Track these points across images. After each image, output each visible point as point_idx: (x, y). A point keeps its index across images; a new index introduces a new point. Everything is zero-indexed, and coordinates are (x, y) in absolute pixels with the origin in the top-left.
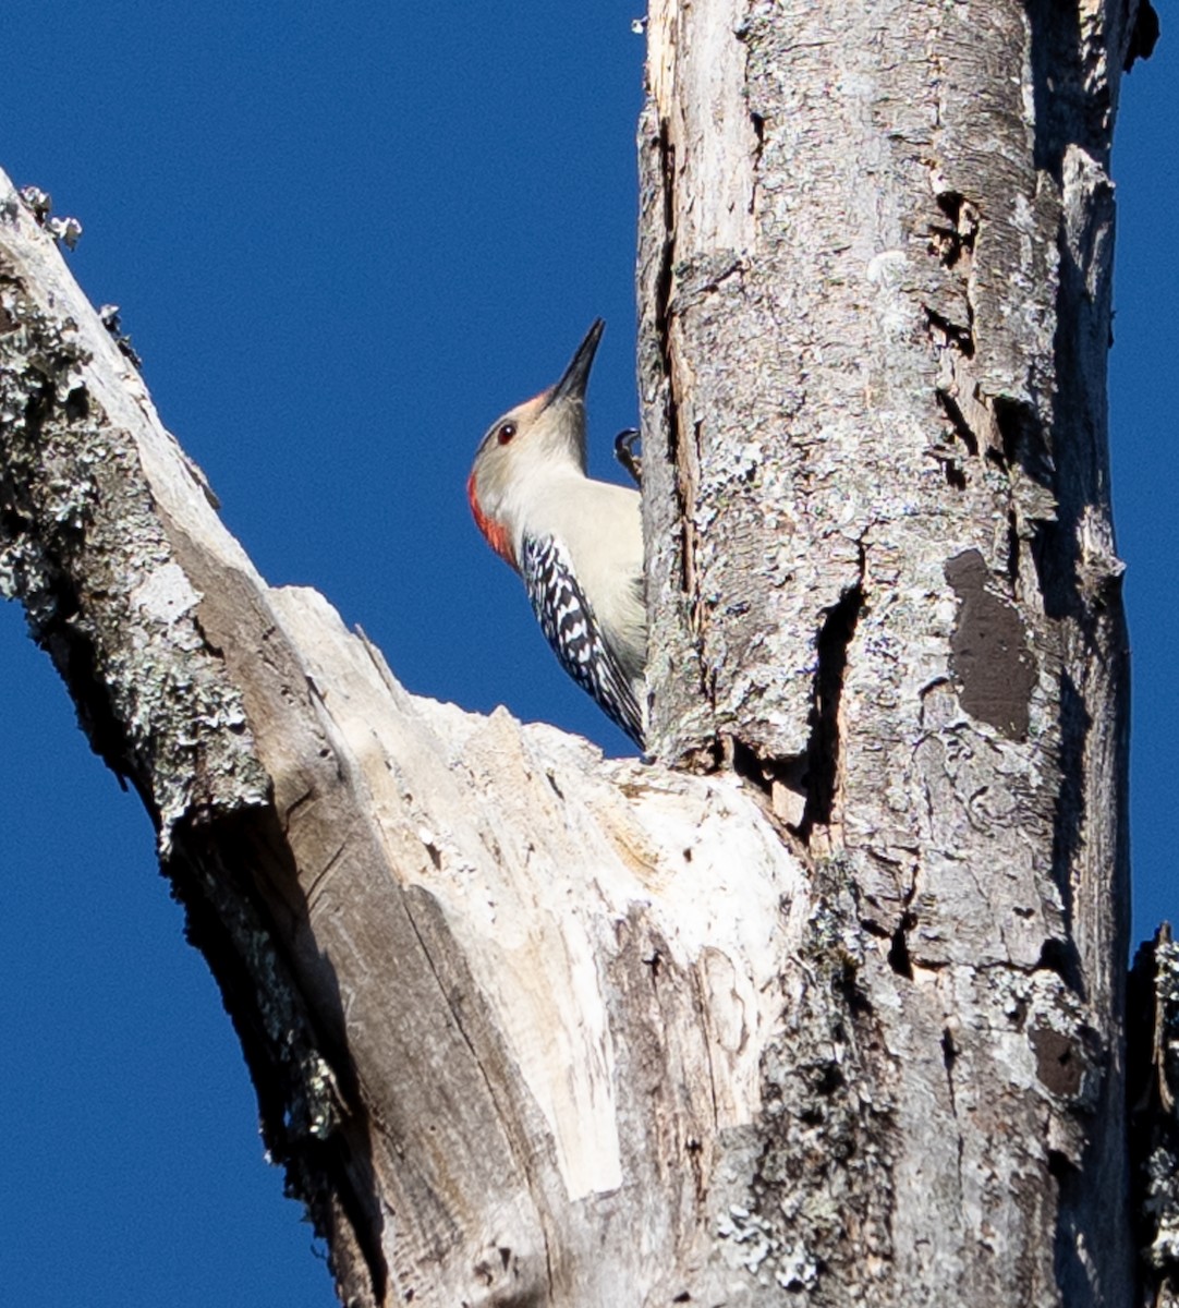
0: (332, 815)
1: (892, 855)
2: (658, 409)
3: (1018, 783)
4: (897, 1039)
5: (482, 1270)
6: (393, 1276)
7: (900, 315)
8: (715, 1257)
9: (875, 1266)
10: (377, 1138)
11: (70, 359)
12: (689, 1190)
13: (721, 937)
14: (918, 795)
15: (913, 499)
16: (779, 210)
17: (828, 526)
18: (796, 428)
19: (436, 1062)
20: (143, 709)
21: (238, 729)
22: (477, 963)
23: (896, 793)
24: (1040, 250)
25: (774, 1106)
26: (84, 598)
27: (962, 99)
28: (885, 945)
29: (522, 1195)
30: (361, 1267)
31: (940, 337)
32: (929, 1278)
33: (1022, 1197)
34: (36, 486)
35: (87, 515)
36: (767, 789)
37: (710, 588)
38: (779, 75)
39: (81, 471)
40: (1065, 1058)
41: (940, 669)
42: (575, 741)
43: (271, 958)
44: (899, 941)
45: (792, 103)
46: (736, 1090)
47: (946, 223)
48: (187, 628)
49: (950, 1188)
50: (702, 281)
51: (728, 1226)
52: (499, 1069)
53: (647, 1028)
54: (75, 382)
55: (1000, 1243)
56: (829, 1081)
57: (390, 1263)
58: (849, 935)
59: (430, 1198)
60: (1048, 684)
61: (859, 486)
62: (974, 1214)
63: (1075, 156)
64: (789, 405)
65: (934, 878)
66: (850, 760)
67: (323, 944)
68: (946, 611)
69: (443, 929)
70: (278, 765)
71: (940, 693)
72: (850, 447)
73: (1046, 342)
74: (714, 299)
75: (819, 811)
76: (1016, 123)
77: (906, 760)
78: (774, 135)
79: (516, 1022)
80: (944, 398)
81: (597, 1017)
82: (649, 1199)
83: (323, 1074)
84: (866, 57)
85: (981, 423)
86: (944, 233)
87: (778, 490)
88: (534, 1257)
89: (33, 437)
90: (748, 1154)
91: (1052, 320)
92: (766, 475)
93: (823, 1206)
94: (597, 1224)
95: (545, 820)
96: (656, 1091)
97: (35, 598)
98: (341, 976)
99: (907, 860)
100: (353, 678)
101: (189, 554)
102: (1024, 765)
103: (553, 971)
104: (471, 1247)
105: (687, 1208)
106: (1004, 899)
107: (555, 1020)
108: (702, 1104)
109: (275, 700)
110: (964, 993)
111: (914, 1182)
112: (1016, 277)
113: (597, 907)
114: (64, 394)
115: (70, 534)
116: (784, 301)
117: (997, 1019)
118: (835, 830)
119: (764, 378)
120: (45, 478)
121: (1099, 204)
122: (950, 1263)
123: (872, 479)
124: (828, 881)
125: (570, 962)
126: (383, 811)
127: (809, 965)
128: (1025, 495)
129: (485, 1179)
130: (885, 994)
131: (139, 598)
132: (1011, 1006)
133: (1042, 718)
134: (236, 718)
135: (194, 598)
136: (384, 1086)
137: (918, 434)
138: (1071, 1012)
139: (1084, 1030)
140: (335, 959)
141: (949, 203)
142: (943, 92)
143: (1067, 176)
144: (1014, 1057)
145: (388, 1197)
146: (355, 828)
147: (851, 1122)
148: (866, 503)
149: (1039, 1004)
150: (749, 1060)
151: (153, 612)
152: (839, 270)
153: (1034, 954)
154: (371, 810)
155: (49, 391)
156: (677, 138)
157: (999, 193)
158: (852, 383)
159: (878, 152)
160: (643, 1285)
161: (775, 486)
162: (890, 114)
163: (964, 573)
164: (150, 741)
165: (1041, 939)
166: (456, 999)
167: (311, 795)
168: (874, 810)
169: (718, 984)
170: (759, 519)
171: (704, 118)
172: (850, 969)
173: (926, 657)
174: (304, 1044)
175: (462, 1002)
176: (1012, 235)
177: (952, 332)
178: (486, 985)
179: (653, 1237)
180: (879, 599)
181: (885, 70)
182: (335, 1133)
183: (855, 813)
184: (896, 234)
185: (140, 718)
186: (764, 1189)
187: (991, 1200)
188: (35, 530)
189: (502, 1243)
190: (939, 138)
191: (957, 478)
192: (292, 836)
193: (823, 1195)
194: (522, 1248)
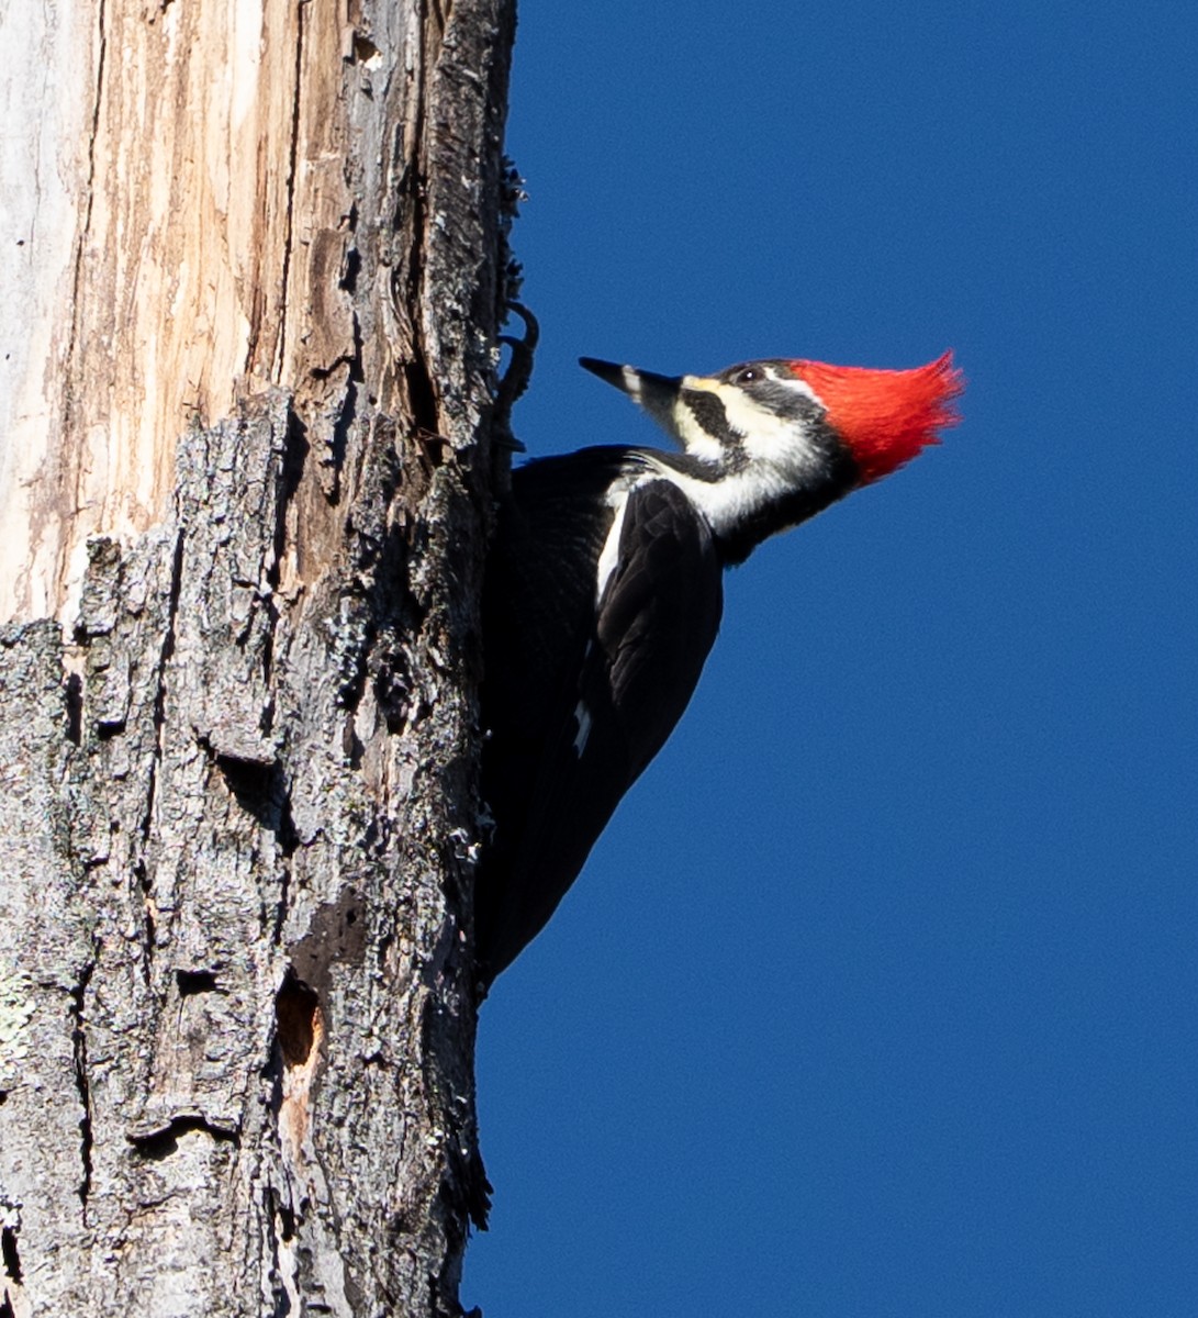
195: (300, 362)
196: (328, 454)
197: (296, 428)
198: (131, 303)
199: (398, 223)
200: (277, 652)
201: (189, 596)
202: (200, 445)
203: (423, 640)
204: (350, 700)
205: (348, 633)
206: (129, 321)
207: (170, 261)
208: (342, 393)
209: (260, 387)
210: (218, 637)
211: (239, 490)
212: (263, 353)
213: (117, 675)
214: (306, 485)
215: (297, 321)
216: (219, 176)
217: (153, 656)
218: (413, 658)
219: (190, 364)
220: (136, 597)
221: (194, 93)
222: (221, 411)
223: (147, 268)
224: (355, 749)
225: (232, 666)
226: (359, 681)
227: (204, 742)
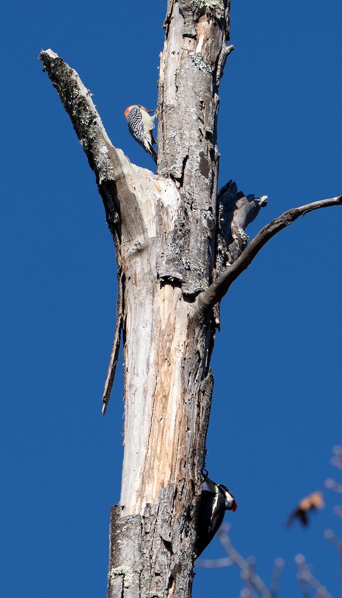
0: (122, 182)
1: (191, 193)
2: (161, 125)
3: (206, 184)
4: (191, 219)
5: (136, 245)
6: (122, 242)
7: (195, 117)
8: (167, 248)
9: (187, 251)
10: (123, 224)
11: (95, 117)
12: (164, 238)
13: (170, 203)
14: (194, 185)
15: (195, 143)
16: (180, 100)
17: (184, 146)
18: (180, 131)
19: (132, 216)
20: (99, 164)
21: (112, 169)
22: (139, 204)
23: (191, 184)
24: (213, 109)
25: (176, 228)
26: (93, 148)
27: (204, 88)
28: (190, 206)
29: (142, 236)
30: (118, 240)
31: (200, 121)
32: (193, 253)
33: (205, 242)
34: (88, 133)
35: (95, 138)
36: (175, 181)
37: (168, 151)
38: (180, 81)
39: (95, 132)
40: (211, 223)
41: (198, 168)
42: (151, 172)
43: (111, 199)
44: (191, 205)
45: (182, 85)
46: (171, 225)
47: (201, 105)
48: (106, 155)
49: (196, 241)
50: (169, 108)
51: (169, 244)
52: (141, 218)
53: (160, 215)
54: (95, 120)
55: (202, 249)
56: (183, 225)
57: (122, 241)
58: (186, 204)
59: (129, 233)
60: (211, 170)
61: (189, 141)
62: (199, 245)
63: (216, 95)
64: (180, 128)
65: (195, 197)
66: (186, 179)
67: (119, 198)
68: (199, 159)
69: (135, 199)
70: (116, 174)
71: (197, 171)
72: (188, 135)
73: (213, 123)
74: (170, 111)
75: (181, 185)
76: (210, 91)
77: (193, 180)
78: (179, 89)
79: (144, 213)
80: (200, 129)
81: (154, 213)
82: (159, 239)
83: (117, 215)
84: (192, 80)
85: (204, 133)
86: (201, 106)
87: (178, 140)
88: (143, 244)
89: (88, 126)
90: (172, 235)
91: (214, 120)
92: (176, 137)
93: (181, 242)
94: (152, 241)
95: (148, 184)
96: (161, 224)
97: (86, 147)
98: (121, 203)
99: (193, 194)
100: (126, 162)
101: (107, 144)
102: (208, 182)
103: (149, 206)
104: (134, 241)
105: (164, 241)
106: (204, 200)
107: (149, 213)
108: (167, 227)
109: (116, 165)
110: (199, 213)
111: (192, 240)
112: (210, 114)
113: (155, 198)
114: (94, 122)
115: (92, 140)
116: (180, 113)
117: (203, 217)
118: (183, 188)
119: (177, 124)
120: (90, 132)
121: (218, 102)
122: (196, 251)
123: (190, 140)
124: (183, 196)
125: (151, 205)
126: (129, 182)
127: (181, 209)
128: (210, 145)
129: (137, 233)
130: (190, 213)
131: (100, 150)
132: (205, 216)
133: (210, 175)
134: (112, 168)
135: (108, 151)
136: (125, 218)
137: (196, 134)
138: (212, 217)
139: (213, 219)
140: (120, 200)
141: (202, 102)
142: (201, 86)
143: (215, 98)
144: (205, 223)
145: (123, 232)
146: (125, 184)
147: (185, 232)
148: (190, 143)
149: (208, 215)
150: (173, 221)
151: (102, 152)
152: (187, 110)
153: (208, 209)
154: (127, 181)
155: (92, 121)
156: (165, 86)
157: (208, 101)
158: (188, 126)
159: (193, 94)
160: (158, 251)
161: (178, 139)
162: (195, 89)
163: (202, 154)
164: (100, 169)
165: (209, 207)
166: (136, 208)
167: (120, 179)
168: (189, 186)
169: (169, 210)
170: (175, 143)
171: (169, 84)
172: (186, 209)
173: (196, 166)
174: (115, 211)
175: (137, 209)
176: (209, 107)
177: (201, 120)
178: (140, 207)
179: (159, 245)
180: (190, 157)
181: (194, 82)
182: (117, 223)
183: (186, 187)
184: (195, 106)
185: (99, 165)
186: (174, 240)
187: (201, 243)
188: (87, 138)
189: (139, 242)
190: (201, 93)
191: (201, 141)
192: (117, 184)
193: (181, 241)
194: (142, 243)
195: (177, 478)
196: (180, 493)
197: (176, 488)
198: (153, 465)
199: (191, 457)
200: (172, 524)
201: (160, 514)
202: (163, 490)
203: (191, 523)
204: (181, 532)
205: (182, 522)
206: (153, 468)
207: (160, 460)
208: (183, 484)
209: (172, 482)
210: (164, 521)
211: (168, 498)
212: (172, 476)
213: (149, 524)
214: (177, 498)
215: (177, 472)
216: (167, 448)
217: (154, 522)
218: (190, 526)
219: (162, 476)
220: (152, 513)
221: (164, 434)
222: (166, 485)
223: (156, 461)
224: (181, 540)
225: (166, 525)
226: (183, 529)
227: (161, 537)
